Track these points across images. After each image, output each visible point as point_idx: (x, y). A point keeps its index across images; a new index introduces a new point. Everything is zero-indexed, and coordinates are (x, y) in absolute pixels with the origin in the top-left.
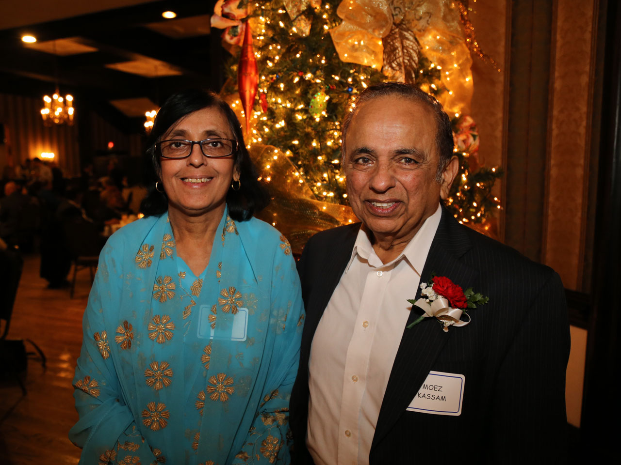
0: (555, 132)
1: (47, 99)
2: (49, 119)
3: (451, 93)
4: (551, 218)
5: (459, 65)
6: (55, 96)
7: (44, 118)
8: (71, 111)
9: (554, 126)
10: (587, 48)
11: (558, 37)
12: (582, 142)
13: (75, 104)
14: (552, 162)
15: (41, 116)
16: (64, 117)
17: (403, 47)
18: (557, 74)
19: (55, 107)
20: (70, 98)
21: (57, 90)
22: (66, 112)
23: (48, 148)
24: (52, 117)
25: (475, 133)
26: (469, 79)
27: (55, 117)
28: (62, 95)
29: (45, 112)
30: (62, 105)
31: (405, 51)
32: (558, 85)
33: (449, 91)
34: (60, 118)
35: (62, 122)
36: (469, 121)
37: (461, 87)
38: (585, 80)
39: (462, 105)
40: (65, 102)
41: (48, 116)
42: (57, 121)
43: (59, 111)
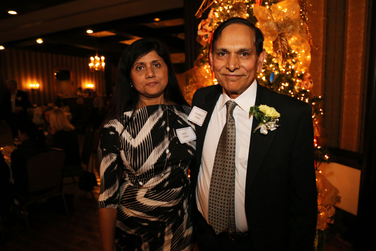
0: (346, 78)
1: (92, 59)
2: (93, 68)
3: (301, 63)
4: (344, 118)
5: (305, 51)
6: (96, 57)
7: (91, 68)
8: (103, 64)
9: (346, 76)
10: (362, 40)
11: (348, 35)
12: (359, 83)
13: (105, 61)
14: (345, 92)
15: (89, 67)
16: (100, 68)
17: (281, 44)
18: (347, 52)
19: (96, 62)
20: (103, 58)
21: (97, 54)
22: (101, 65)
23: (90, 82)
24: (94, 67)
25: (312, 81)
26: (309, 57)
27: (96, 67)
28: (100, 56)
29: (91, 65)
30: (99, 61)
31: (282, 46)
32: (348, 57)
33: (300, 62)
34: (98, 68)
35: (99, 70)
36: (309, 75)
37: (305, 60)
38: (360, 55)
39: (305, 68)
40: (101, 60)
41: (92, 67)
42: (96, 69)
43: (97, 65)
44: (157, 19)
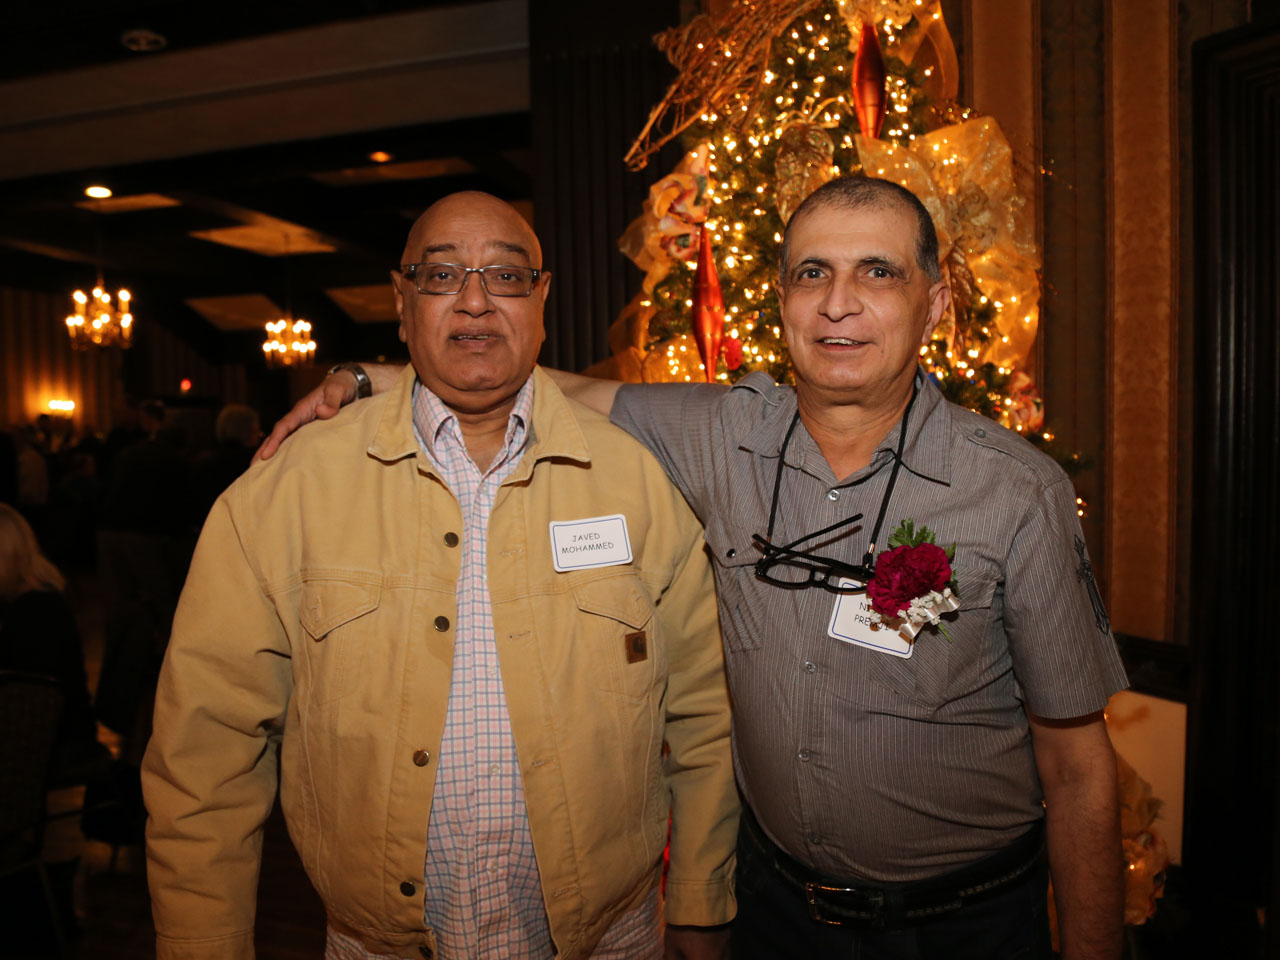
0: (1119, 389)
1: (79, 297)
2: (83, 336)
3: (1005, 339)
6: (98, 292)
7: (72, 333)
8: (126, 321)
13: (133, 308)
14: (1116, 436)
15: (65, 328)
16: (113, 337)
17: (952, 275)
19: (97, 313)
20: (125, 296)
21: (101, 281)
22: (116, 323)
23: (62, 391)
24: (88, 332)
25: (1039, 400)
26: (1030, 319)
27: (93, 333)
28: (111, 290)
29: (74, 322)
30: (109, 308)
31: (954, 281)
32: (1120, 315)
33: (1002, 336)
34: (105, 336)
35: (108, 342)
37: (1020, 329)
38: (1163, 310)
39: (1017, 357)
40: (115, 303)
41: (80, 331)
42: (98, 340)
43: (101, 321)
44: (381, 157)
